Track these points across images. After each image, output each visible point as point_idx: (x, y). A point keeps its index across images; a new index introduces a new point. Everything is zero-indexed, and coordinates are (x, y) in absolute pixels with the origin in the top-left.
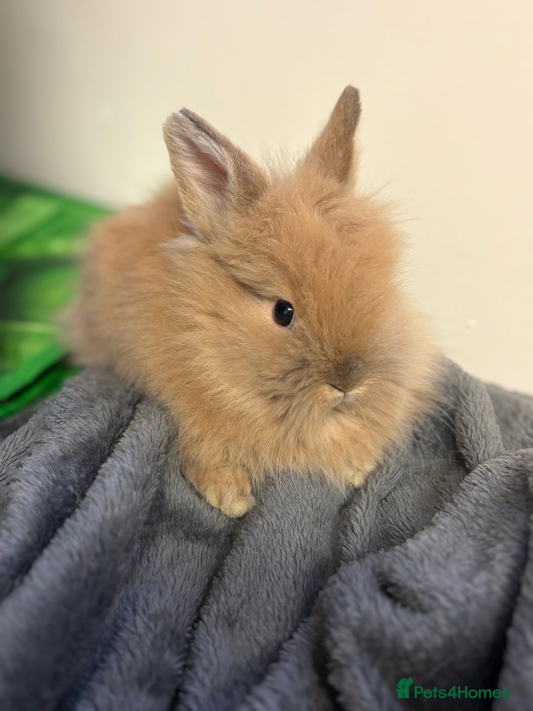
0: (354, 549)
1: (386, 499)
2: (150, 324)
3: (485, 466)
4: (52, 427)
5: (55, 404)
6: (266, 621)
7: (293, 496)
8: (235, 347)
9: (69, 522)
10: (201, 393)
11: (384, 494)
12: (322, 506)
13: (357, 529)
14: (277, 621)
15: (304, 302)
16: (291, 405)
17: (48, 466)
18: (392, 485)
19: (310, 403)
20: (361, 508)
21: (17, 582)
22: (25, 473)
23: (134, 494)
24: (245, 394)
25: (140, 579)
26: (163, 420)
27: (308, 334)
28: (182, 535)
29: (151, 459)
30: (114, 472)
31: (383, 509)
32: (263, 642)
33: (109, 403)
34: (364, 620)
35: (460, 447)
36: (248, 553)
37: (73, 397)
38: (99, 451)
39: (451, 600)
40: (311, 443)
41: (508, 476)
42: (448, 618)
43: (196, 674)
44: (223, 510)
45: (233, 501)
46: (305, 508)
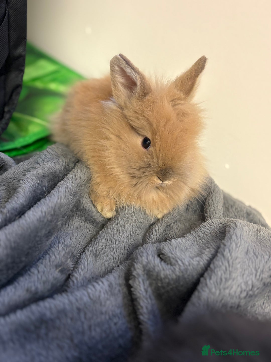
0: (151, 241)
1: (169, 226)
2: (91, 131)
3: (211, 221)
4: (40, 163)
5: (43, 154)
6: (110, 258)
7: (132, 215)
8: (123, 152)
9: (42, 200)
10: (105, 166)
11: (169, 224)
12: (143, 222)
13: (155, 233)
14: (114, 259)
15: (155, 141)
16: (139, 181)
17: (37, 178)
18: (173, 221)
19: (147, 182)
20: (158, 226)
21: (17, 218)
22: (27, 178)
23: (70, 197)
24: (122, 172)
25: (63, 231)
26: (87, 172)
27: (154, 154)
28: (84, 219)
29: (79, 186)
30: (64, 186)
31: (167, 229)
32: (107, 266)
33: (65, 160)
34: (148, 263)
35: (205, 213)
36: (109, 232)
37: (51, 153)
38: (58, 177)
39: (183, 263)
40: (143, 198)
41: (219, 226)
42: (180, 269)
43: (78, 270)
44: (102, 214)
45: (107, 211)
46: (136, 221)
